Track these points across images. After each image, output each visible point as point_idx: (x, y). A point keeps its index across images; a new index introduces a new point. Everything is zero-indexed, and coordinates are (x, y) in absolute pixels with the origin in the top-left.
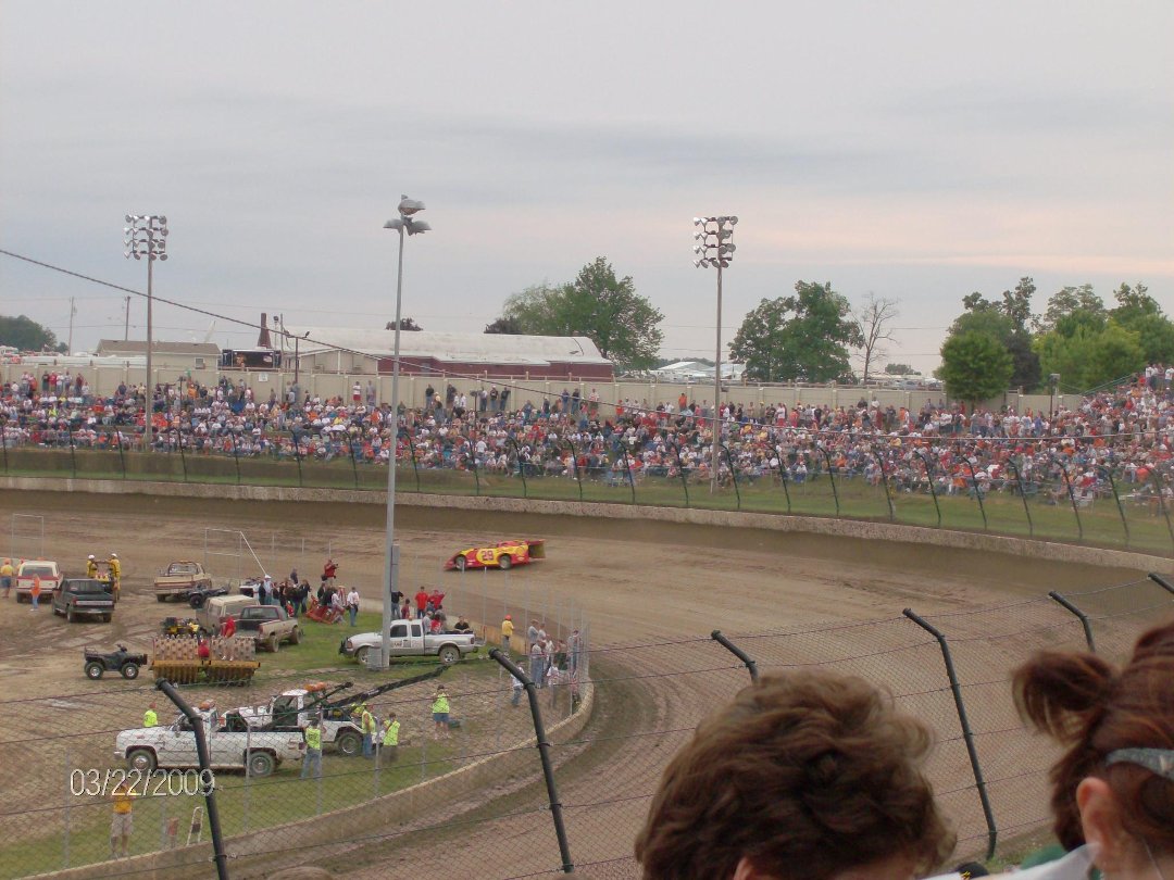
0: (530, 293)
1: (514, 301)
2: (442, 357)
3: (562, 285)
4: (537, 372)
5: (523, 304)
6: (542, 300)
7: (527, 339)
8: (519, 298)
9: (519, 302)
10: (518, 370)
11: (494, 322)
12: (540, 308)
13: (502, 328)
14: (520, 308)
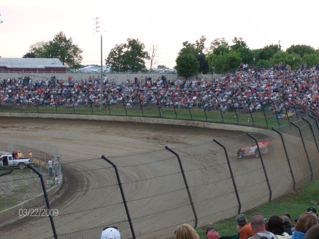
0: (37, 44)
1: (32, 47)
2: (8, 66)
3: (48, 41)
4: (41, 70)
5: (35, 48)
6: (42, 46)
7: (37, 59)
8: (34, 45)
9: (34, 47)
10: (34, 70)
11: (26, 54)
12: (41, 49)
13: (29, 56)
14: (34, 49)
